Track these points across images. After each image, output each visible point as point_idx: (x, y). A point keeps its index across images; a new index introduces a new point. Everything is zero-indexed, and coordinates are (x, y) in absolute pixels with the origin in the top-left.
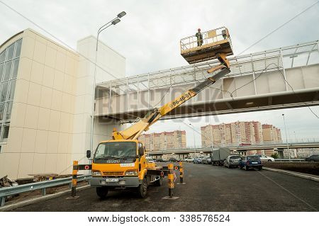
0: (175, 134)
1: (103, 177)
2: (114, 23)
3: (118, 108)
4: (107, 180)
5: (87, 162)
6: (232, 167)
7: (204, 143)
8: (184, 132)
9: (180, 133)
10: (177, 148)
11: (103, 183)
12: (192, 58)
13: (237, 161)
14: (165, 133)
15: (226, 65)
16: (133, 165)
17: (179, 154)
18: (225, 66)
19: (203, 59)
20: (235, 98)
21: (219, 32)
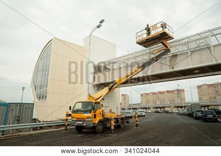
1: (76, 121)
2: (98, 27)
8: (183, 91)
9: (180, 91)
11: (76, 124)
13: (200, 114)
14: (168, 92)
15: (167, 47)
16: (89, 115)
19: (153, 44)
21: (159, 25)
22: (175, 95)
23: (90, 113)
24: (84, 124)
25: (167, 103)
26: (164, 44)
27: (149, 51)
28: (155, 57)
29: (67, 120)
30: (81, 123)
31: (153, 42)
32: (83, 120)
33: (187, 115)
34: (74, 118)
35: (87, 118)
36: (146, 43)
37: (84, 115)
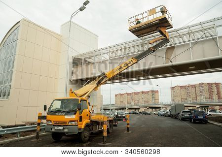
0: (150, 93)
1: (54, 125)
2: (81, 10)
3: (87, 74)
4: (56, 128)
5: (44, 114)
6: (184, 119)
7: (173, 100)
8: (157, 92)
9: (154, 92)
10: (152, 103)
11: (53, 130)
12: (139, 33)
13: (187, 115)
15: (165, 36)
16: (73, 117)
17: (152, 108)
18: (165, 38)
19: (148, 33)
20: (174, 63)
22: (150, 96)
23: (75, 114)
24: (66, 130)
25: (141, 103)
26: (162, 33)
27: (141, 41)
28: (153, 47)
29: (39, 124)
30: (61, 128)
31: (149, 30)
32: (63, 124)
33: (169, 116)
34: (50, 121)
35: (71, 121)
36: (140, 31)
37: (66, 117)
